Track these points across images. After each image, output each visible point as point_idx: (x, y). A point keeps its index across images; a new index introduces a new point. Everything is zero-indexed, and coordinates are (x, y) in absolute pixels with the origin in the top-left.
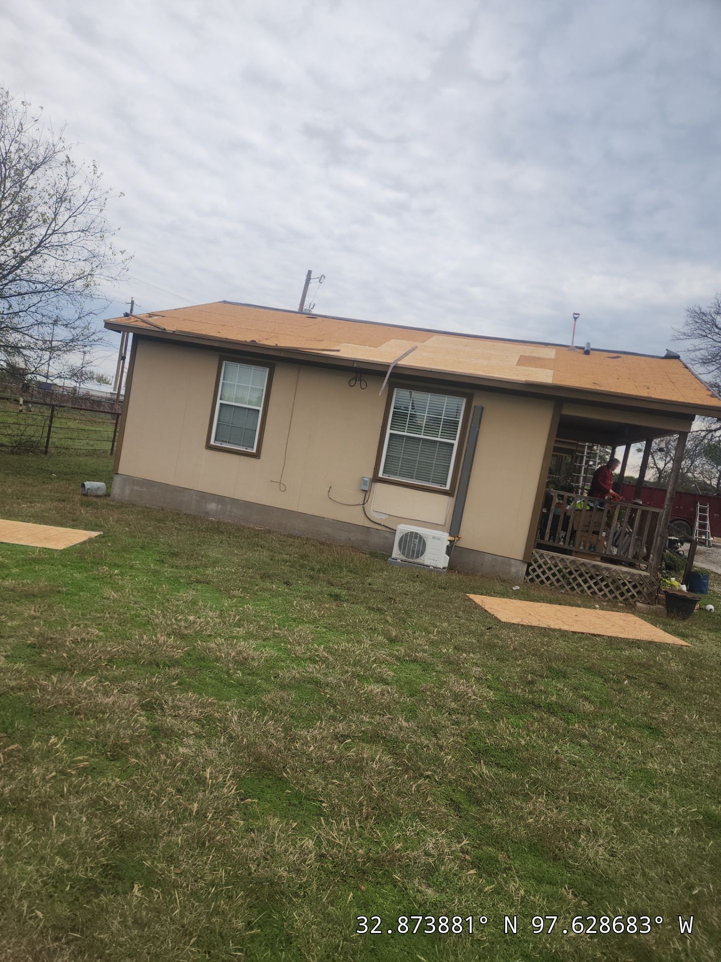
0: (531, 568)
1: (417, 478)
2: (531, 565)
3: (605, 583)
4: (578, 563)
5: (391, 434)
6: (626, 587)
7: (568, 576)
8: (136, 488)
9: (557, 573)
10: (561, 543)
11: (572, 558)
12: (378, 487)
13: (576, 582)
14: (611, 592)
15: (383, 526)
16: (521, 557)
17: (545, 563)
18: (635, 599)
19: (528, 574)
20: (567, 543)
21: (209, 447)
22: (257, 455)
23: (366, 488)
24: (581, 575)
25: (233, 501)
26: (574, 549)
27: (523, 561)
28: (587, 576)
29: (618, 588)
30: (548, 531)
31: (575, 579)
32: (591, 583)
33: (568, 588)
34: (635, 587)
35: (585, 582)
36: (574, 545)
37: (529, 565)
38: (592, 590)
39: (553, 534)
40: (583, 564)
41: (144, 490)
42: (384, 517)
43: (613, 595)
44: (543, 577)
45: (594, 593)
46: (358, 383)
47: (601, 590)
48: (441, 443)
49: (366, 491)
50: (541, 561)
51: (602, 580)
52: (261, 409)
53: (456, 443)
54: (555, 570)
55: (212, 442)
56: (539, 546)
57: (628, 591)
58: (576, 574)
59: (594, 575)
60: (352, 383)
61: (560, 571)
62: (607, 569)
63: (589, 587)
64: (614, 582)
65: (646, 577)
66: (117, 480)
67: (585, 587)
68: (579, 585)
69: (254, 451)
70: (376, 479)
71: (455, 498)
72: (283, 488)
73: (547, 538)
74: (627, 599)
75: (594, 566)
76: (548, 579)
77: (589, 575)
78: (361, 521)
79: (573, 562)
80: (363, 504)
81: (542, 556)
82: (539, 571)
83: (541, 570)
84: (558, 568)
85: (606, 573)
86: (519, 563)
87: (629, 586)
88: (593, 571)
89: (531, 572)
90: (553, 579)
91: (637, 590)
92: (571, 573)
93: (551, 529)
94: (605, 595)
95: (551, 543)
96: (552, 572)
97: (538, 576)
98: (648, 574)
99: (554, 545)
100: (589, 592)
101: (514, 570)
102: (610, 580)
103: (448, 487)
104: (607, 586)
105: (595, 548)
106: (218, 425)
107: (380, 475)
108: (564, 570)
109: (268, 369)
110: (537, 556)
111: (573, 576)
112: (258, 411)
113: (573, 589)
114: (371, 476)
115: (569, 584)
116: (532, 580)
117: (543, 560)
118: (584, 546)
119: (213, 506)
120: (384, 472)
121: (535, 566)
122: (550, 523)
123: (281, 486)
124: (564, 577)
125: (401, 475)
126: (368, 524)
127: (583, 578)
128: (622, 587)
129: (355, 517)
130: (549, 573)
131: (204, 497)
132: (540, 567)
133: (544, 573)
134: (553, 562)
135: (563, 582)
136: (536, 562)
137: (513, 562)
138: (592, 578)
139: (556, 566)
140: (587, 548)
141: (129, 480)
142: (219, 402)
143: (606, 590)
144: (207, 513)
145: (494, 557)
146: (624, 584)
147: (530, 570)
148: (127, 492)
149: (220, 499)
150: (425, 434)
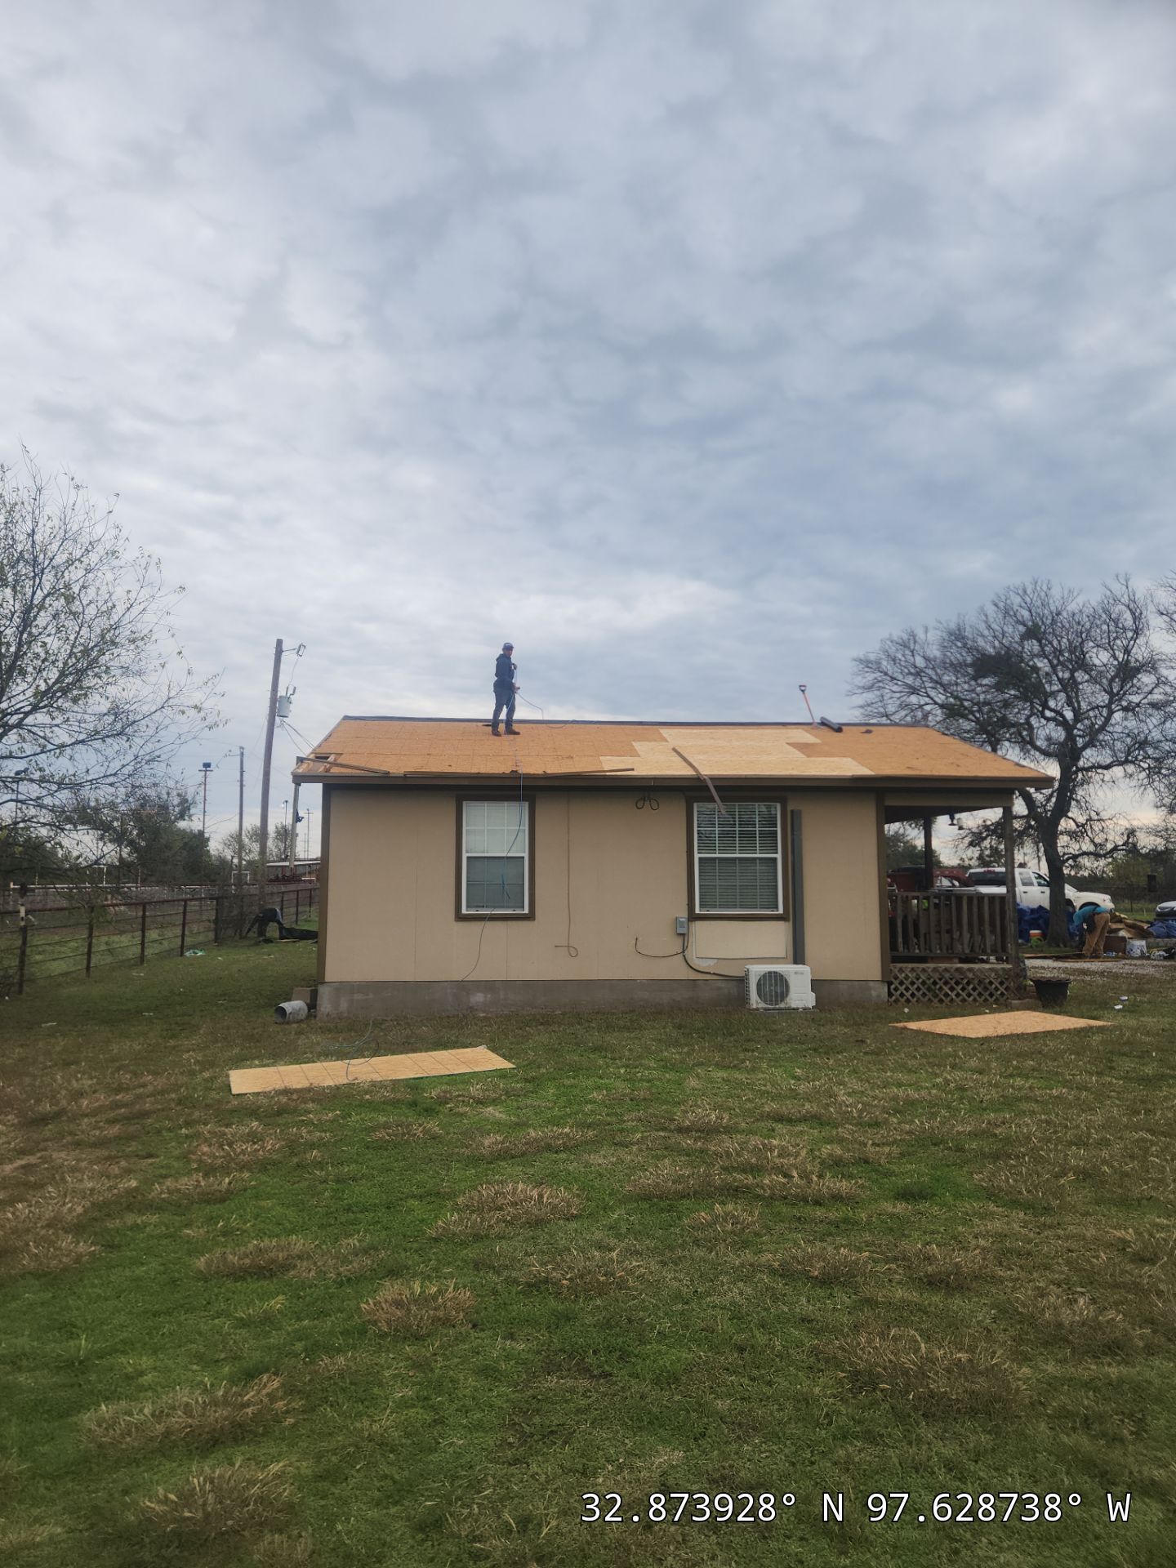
0: (893, 986)
1: (742, 907)
2: (892, 983)
3: (971, 986)
4: (940, 969)
5: (700, 859)
6: (993, 986)
7: (933, 987)
8: (357, 997)
9: (921, 986)
10: (917, 951)
11: (932, 965)
12: (698, 927)
13: (943, 993)
14: (980, 994)
15: (714, 974)
16: (879, 978)
17: (907, 977)
18: (1005, 997)
19: (890, 994)
20: (923, 950)
21: (460, 918)
22: (530, 917)
23: (683, 931)
24: (946, 983)
25: (507, 984)
26: (932, 955)
27: (882, 981)
28: (953, 982)
29: (986, 989)
30: (900, 940)
31: (941, 989)
32: (958, 988)
33: (936, 1000)
34: (1001, 983)
35: (952, 989)
36: (931, 951)
37: (890, 984)
38: (961, 998)
39: (906, 942)
40: (946, 970)
41: (371, 996)
42: (712, 963)
43: (983, 998)
44: (908, 995)
45: (964, 1000)
46: (647, 803)
47: (969, 995)
48: (760, 859)
49: (683, 935)
50: (902, 976)
51: (968, 983)
52: (526, 855)
53: (779, 856)
54: (918, 983)
55: (464, 911)
56: (895, 960)
57: (997, 989)
58: (941, 983)
59: (959, 980)
60: (640, 805)
61: (924, 983)
62: (970, 970)
63: (958, 995)
64: (980, 982)
65: (1010, 969)
66: (324, 993)
67: (953, 995)
68: (946, 995)
69: (526, 911)
70: (693, 917)
71: (791, 922)
72: (573, 953)
73: (901, 949)
74: (997, 999)
75: (957, 970)
76: (913, 995)
77: (954, 981)
78: (684, 974)
79: (935, 970)
80: (683, 952)
81: (901, 970)
82: (902, 988)
83: (904, 986)
84: (920, 980)
85: (971, 975)
86: (878, 985)
87: (996, 984)
88: (958, 976)
89: (894, 992)
90: (918, 994)
91: (1005, 986)
92: (935, 983)
93: (903, 938)
94: (975, 1000)
95: (906, 953)
96: (916, 986)
97: (902, 995)
98: (1010, 966)
99: (910, 954)
100: (958, 1000)
101: (874, 993)
102: (976, 982)
103: (781, 911)
104: (974, 989)
105: (952, 949)
106: (468, 885)
107: (697, 911)
108: (928, 982)
109: (526, 804)
110: (896, 971)
111: (938, 987)
112: (523, 858)
113: (941, 1001)
114: (686, 915)
115: (936, 996)
116: (896, 1001)
117: (903, 975)
118: (941, 950)
119: (478, 998)
120: (701, 906)
121: (896, 983)
122: (900, 930)
123: (571, 950)
124: (929, 989)
125: (721, 906)
126: (693, 976)
127: (949, 986)
128: (989, 987)
129: (675, 970)
130: (913, 989)
131: (464, 987)
132: (901, 983)
133: (907, 989)
134: (914, 974)
135: (930, 995)
136: (896, 978)
137: (871, 984)
138: (957, 983)
139: (918, 979)
140: (945, 951)
141: (344, 987)
142: (465, 856)
143: (975, 994)
144: (471, 1009)
145: (849, 983)
146: (991, 983)
147: (892, 990)
148: (344, 1005)
149: (488, 986)
150: (741, 852)
